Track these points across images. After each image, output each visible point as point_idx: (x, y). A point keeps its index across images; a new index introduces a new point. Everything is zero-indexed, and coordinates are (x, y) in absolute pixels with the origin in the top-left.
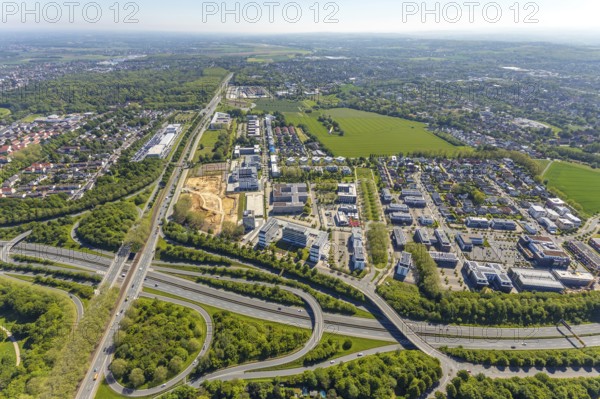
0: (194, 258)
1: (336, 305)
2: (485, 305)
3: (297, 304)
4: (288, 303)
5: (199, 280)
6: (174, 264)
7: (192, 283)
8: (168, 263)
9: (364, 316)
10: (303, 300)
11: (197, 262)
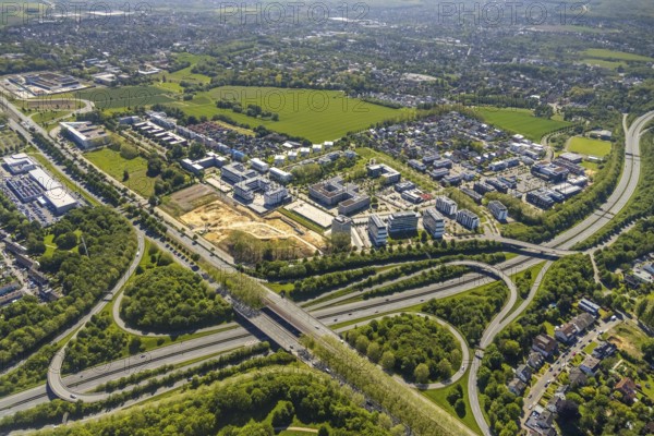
0: (336, 282)
1: (492, 257)
2: (562, 215)
3: (466, 272)
4: (459, 274)
5: (366, 297)
6: (317, 298)
7: (362, 303)
8: (310, 301)
9: (512, 257)
10: (467, 266)
11: (343, 284)
